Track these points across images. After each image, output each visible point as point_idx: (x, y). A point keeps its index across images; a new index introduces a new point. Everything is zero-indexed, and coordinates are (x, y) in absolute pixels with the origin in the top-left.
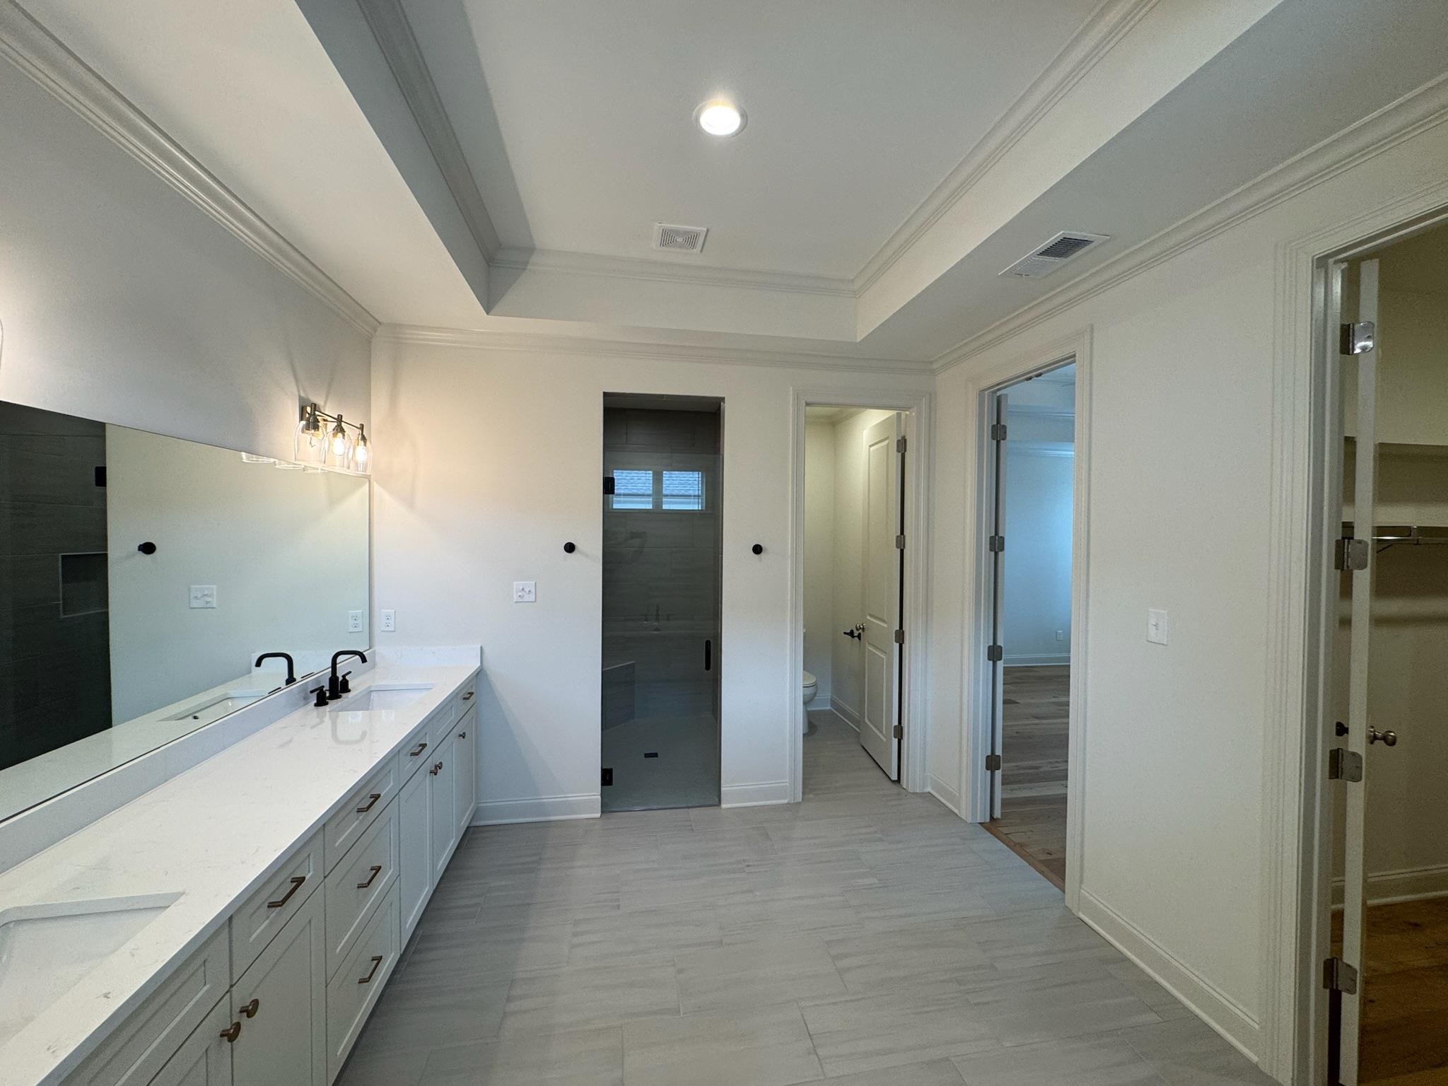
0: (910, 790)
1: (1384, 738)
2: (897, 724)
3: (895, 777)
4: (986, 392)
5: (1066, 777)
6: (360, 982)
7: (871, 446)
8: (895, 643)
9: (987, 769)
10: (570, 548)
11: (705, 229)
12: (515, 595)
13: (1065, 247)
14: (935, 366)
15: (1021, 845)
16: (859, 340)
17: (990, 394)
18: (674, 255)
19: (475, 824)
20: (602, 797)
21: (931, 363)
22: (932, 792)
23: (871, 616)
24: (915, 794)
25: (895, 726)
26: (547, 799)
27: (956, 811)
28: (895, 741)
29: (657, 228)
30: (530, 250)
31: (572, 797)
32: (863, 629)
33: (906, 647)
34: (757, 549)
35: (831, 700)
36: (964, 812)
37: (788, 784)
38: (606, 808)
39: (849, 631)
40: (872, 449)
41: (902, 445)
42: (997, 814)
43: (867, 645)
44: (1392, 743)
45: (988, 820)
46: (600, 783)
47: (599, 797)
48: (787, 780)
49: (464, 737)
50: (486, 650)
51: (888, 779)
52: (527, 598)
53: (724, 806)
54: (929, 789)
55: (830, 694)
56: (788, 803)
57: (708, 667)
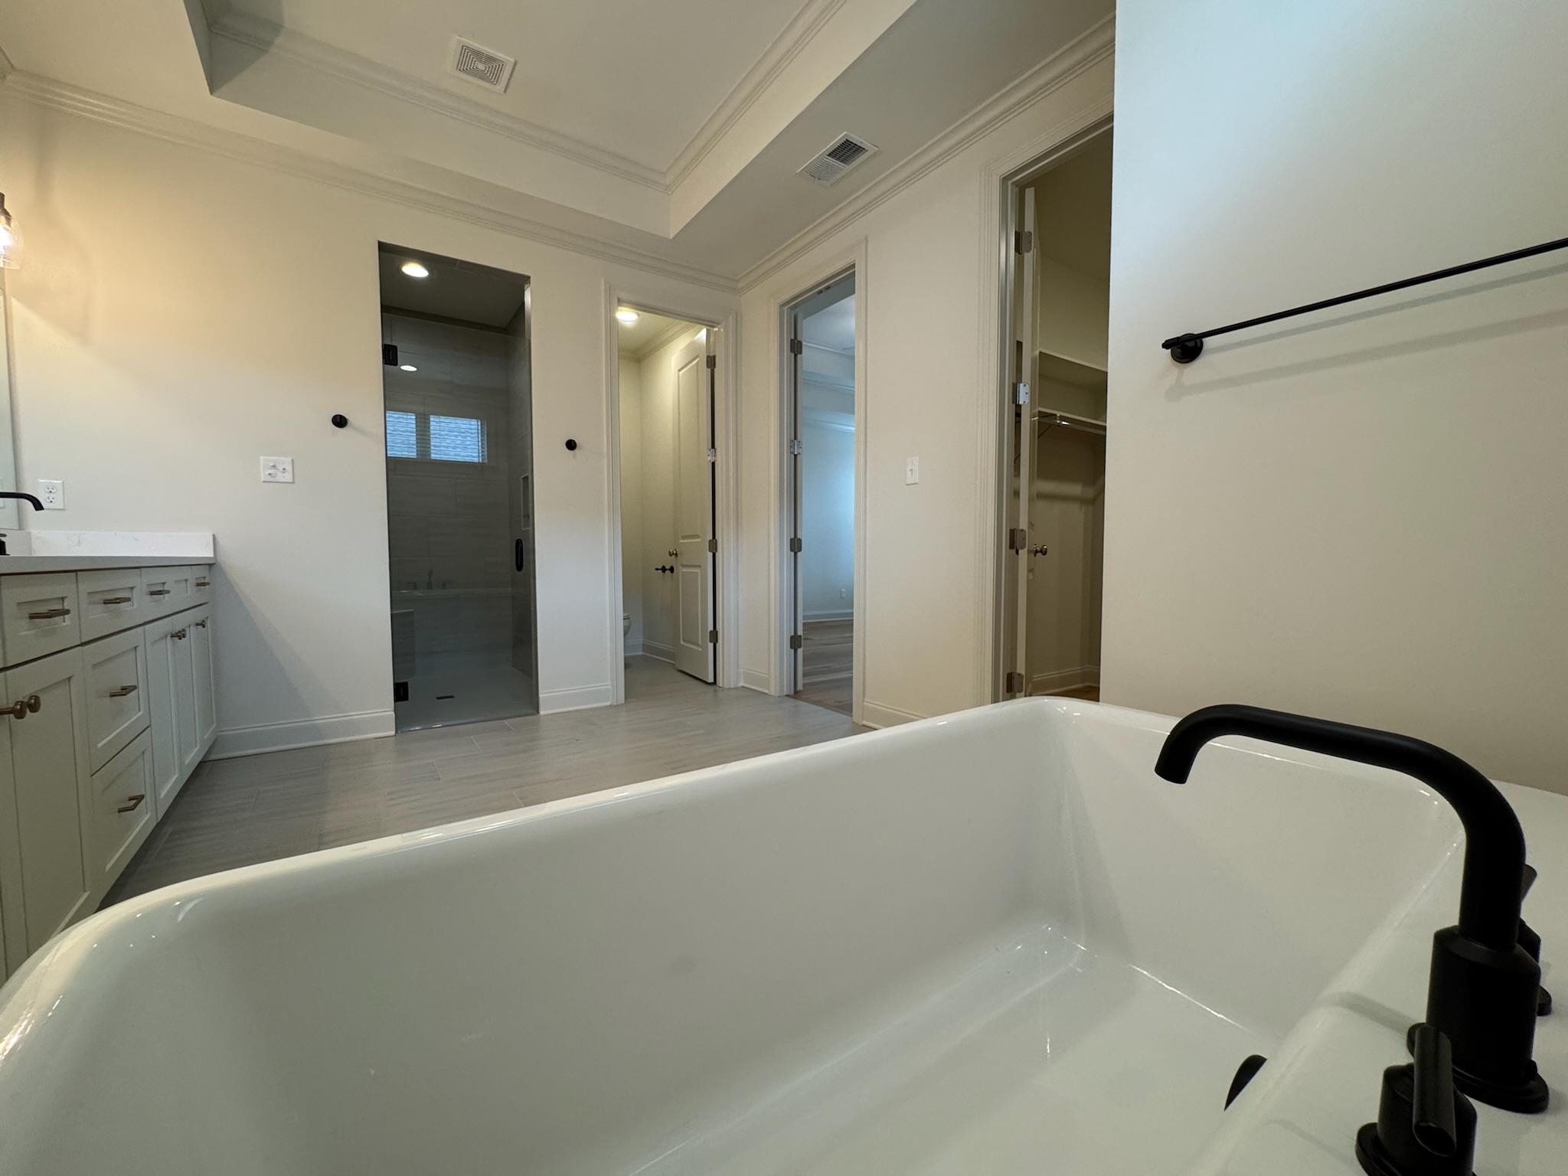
0: (726, 686)
1: (1041, 551)
2: (712, 629)
3: (711, 680)
4: (785, 308)
5: (852, 669)
6: (119, 812)
7: (679, 370)
8: (709, 553)
9: (791, 648)
10: (340, 421)
11: (513, 60)
12: (262, 475)
13: (847, 151)
14: (741, 285)
15: (820, 701)
16: (671, 237)
17: (789, 310)
18: (473, 87)
19: (213, 757)
20: (395, 712)
21: (737, 281)
22: (746, 685)
23: (684, 538)
24: (729, 689)
25: (711, 632)
26: (320, 719)
27: (767, 691)
28: (711, 645)
29: (455, 42)
30: (276, 27)
31: (355, 715)
32: (676, 554)
33: (719, 555)
34: (571, 445)
35: (643, 645)
36: (773, 690)
37: (609, 687)
38: (402, 722)
39: (660, 567)
40: (681, 373)
41: (711, 362)
42: (800, 687)
43: (680, 567)
44: (1044, 552)
45: (792, 693)
46: (393, 699)
47: (393, 713)
48: (609, 683)
49: (204, 626)
50: (219, 539)
51: (704, 685)
52: (281, 477)
53: (542, 712)
54: (741, 684)
55: (642, 639)
56: (611, 706)
57: (519, 567)
